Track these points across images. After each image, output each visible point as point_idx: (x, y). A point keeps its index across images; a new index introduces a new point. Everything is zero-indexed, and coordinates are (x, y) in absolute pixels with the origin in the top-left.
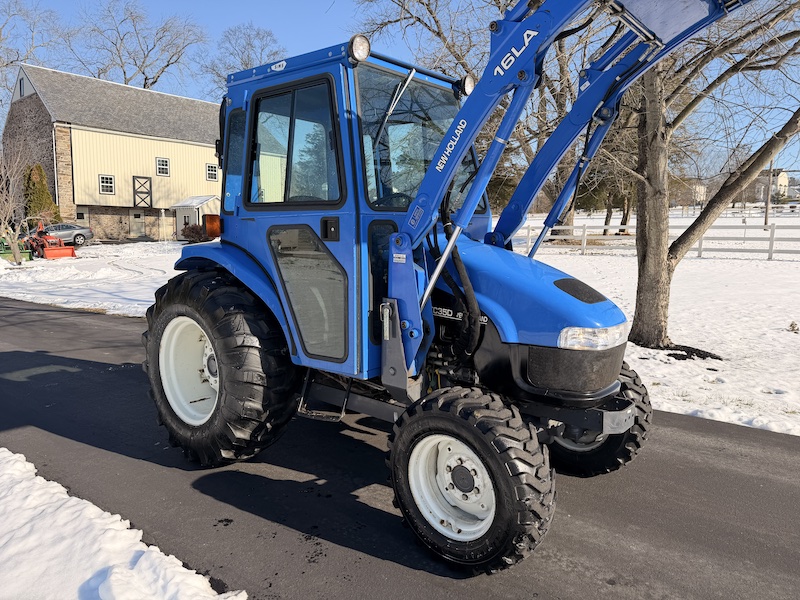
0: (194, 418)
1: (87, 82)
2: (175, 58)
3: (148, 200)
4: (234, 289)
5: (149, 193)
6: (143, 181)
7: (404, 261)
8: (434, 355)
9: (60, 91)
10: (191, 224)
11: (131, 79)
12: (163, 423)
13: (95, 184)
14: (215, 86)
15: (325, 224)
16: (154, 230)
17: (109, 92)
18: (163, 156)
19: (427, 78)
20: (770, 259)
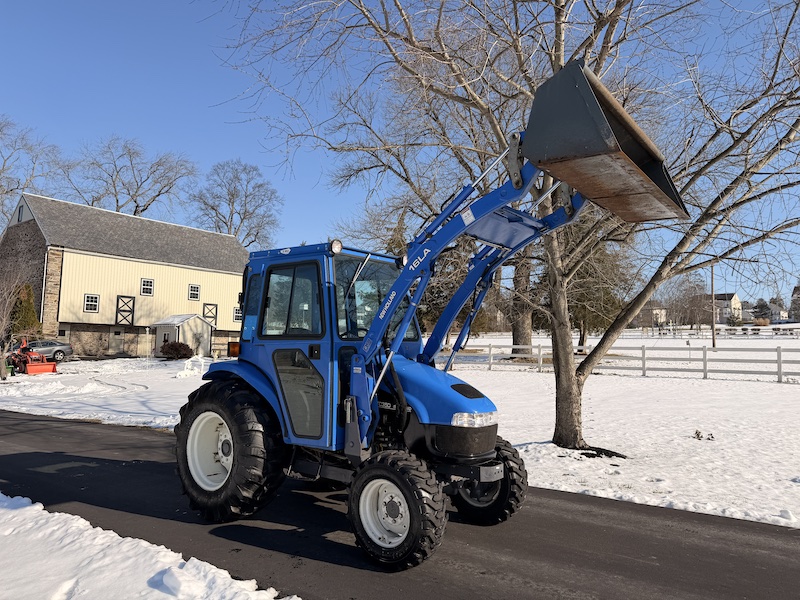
1: (83, 209)
2: (166, 189)
3: (130, 318)
5: (132, 311)
6: (126, 300)
7: (360, 372)
8: (379, 434)
9: (57, 218)
10: (171, 341)
11: (123, 206)
12: (186, 492)
13: (80, 302)
14: (202, 213)
15: (311, 349)
16: (132, 347)
17: (102, 219)
18: (148, 277)
19: (378, 258)
20: (705, 377)
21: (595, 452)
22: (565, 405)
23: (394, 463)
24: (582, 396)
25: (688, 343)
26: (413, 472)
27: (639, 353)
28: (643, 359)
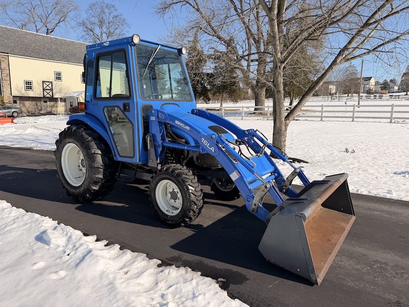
0: (75, 183)
1: (16, 31)
2: (63, 19)
3: (51, 93)
4: (91, 132)
5: (52, 90)
7: (154, 119)
10: (74, 105)
11: (39, 29)
12: (64, 187)
13: (22, 85)
14: (85, 33)
15: (125, 105)
16: (54, 109)
17: (28, 37)
18: (58, 70)
19: (166, 48)
20: (353, 121)
21: (292, 161)
22: (277, 136)
23: (173, 171)
24: (287, 132)
25: (346, 103)
26: (184, 176)
27: (320, 109)
28: (322, 112)
